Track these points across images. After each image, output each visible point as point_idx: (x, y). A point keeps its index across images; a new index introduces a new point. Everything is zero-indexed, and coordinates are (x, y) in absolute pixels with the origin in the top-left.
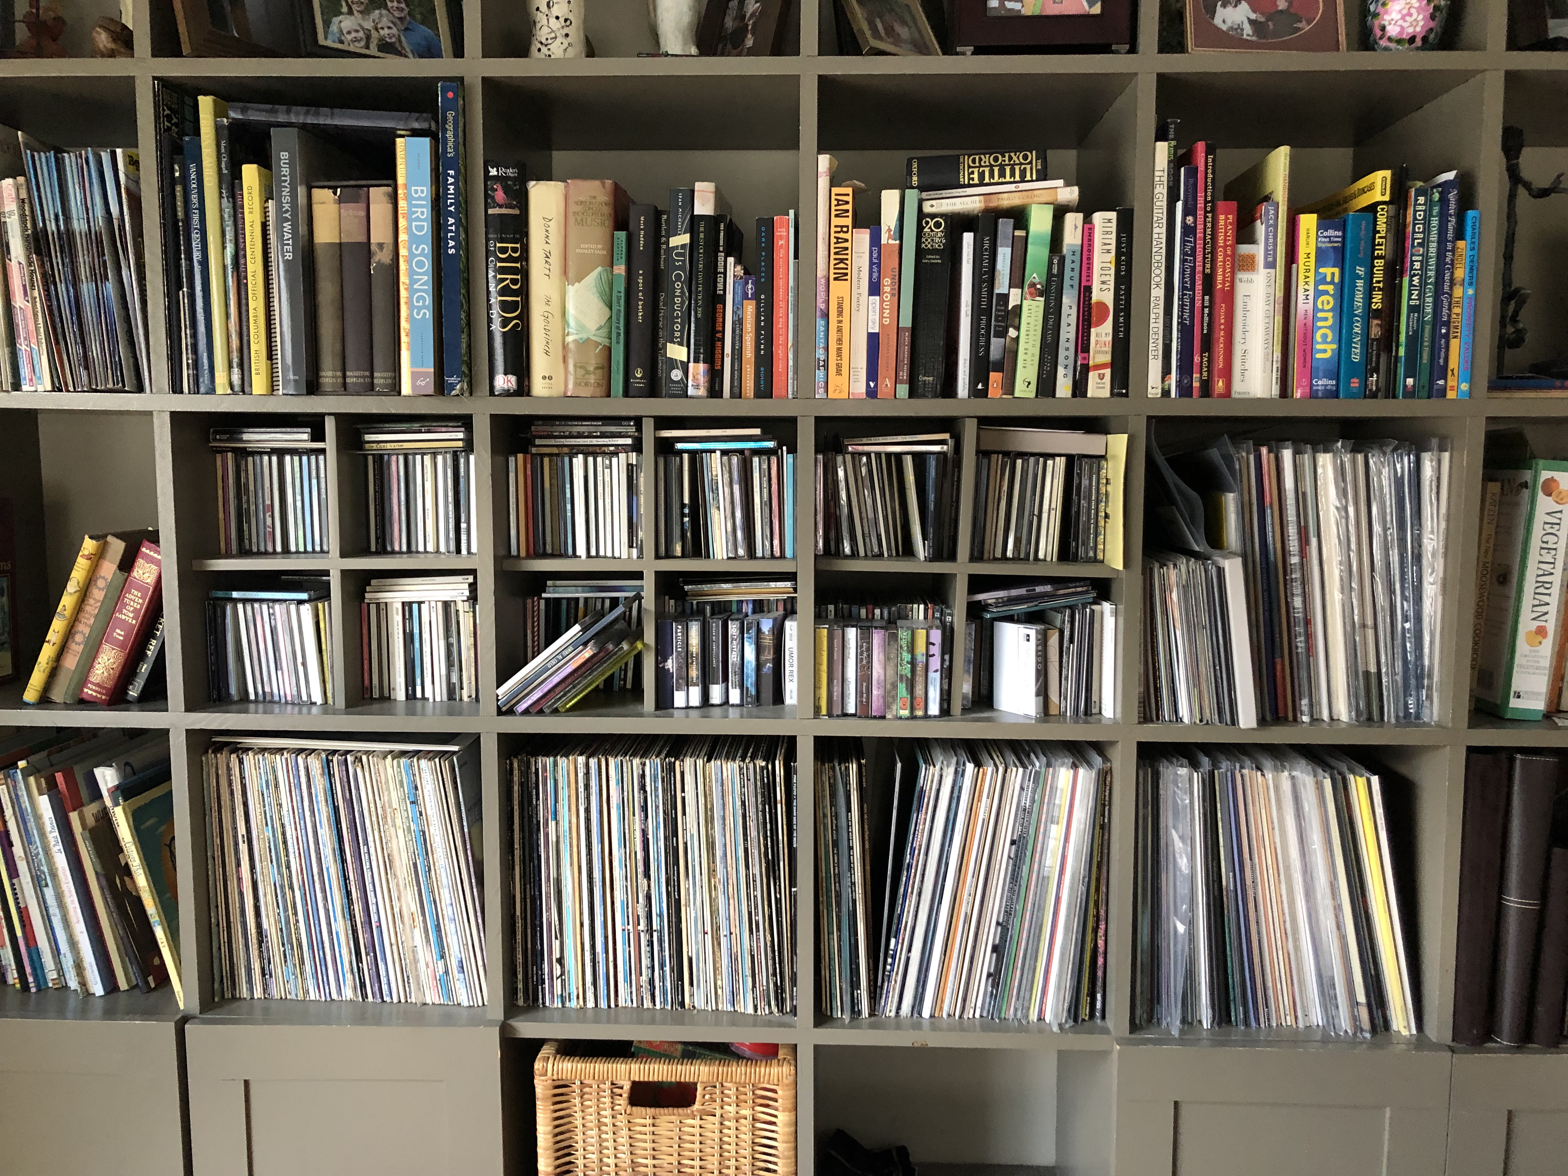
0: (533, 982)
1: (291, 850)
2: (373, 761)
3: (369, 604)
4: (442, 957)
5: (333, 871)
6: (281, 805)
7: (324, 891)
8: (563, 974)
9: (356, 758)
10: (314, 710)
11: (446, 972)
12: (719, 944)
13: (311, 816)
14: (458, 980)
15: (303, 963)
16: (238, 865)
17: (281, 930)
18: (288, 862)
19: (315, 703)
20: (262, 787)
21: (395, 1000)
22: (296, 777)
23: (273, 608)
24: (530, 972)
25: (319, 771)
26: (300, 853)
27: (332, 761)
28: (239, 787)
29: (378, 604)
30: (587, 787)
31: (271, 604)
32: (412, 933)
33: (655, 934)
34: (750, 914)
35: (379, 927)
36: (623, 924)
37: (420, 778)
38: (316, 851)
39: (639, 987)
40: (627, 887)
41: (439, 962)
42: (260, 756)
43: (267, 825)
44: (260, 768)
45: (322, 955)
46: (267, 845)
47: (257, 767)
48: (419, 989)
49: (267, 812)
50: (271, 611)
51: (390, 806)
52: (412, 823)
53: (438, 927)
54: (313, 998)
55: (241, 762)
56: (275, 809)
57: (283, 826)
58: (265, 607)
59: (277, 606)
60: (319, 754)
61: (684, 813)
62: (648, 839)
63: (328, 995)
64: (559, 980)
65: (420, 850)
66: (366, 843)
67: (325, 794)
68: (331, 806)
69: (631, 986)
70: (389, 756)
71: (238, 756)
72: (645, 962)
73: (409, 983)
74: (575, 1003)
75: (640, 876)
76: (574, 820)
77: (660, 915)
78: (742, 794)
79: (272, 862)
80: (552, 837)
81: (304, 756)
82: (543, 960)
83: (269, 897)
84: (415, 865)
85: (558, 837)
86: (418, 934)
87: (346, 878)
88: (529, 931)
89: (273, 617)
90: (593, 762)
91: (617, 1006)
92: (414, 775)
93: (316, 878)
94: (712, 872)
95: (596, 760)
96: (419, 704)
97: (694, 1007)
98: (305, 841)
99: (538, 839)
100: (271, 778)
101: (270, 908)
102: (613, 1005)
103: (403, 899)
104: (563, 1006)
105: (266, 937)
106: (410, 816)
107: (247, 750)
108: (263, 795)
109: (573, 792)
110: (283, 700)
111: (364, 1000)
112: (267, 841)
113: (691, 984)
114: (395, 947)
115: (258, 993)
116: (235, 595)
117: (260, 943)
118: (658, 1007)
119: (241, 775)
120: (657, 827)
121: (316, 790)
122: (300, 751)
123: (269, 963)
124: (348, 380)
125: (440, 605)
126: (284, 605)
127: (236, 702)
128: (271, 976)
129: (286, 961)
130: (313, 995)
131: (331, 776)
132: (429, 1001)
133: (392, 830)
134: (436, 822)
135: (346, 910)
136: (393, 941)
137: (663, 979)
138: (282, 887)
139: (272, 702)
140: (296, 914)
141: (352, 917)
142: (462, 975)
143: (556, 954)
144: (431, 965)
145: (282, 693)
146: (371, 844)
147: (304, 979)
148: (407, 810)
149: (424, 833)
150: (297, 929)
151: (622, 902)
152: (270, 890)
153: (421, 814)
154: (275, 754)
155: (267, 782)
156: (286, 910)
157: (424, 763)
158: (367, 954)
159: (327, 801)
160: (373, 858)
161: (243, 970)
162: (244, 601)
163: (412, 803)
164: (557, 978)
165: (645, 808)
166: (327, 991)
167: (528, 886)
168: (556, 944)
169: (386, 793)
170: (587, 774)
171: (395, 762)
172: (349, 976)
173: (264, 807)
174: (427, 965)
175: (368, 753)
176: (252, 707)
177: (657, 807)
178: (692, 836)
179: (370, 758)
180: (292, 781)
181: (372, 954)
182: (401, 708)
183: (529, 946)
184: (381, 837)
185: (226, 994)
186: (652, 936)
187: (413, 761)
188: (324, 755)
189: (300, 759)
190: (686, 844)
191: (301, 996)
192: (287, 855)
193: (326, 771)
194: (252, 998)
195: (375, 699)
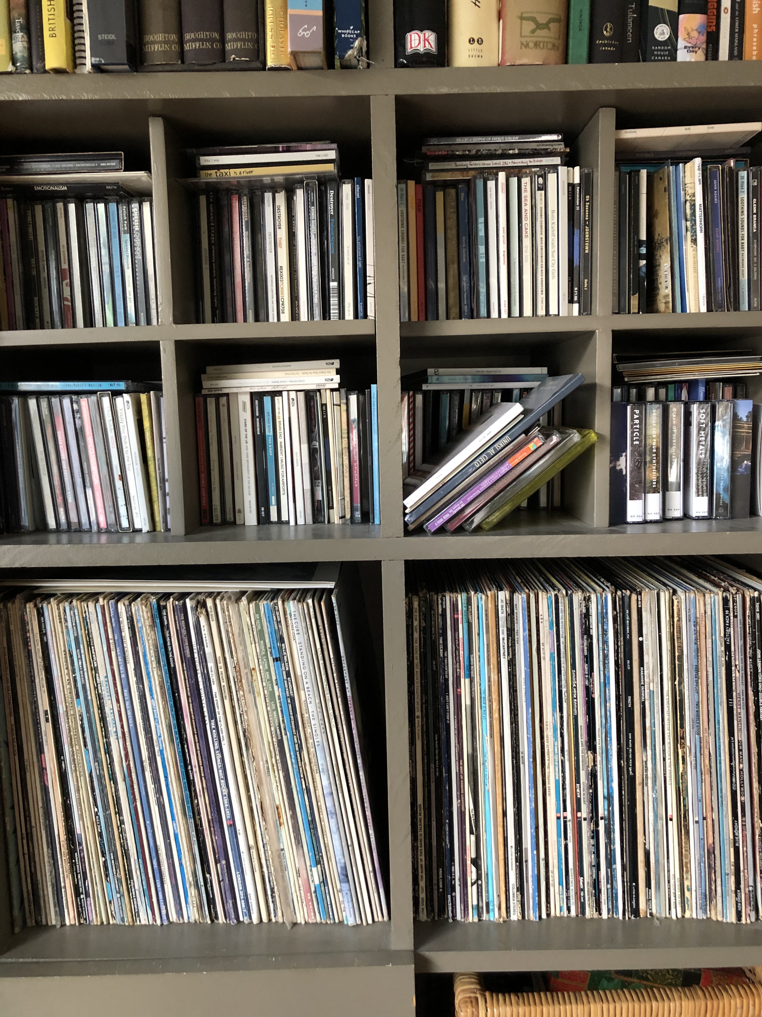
0: (438, 888)
1: (111, 729)
2: (222, 606)
3: (206, 397)
4: (318, 862)
5: (168, 754)
6: (96, 669)
7: (156, 780)
8: (479, 877)
9: (198, 602)
10: (139, 539)
11: (324, 882)
12: (687, 833)
13: (137, 683)
14: (341, 891)
15: (131, 877)
16: (40, 750)
17: (100, 835)
18: (108, 746)
19: (140, 530)
20: (70, 646)
21: (255, 920)
22: (117, 631)
23: (78, 403)
24: (435, 877)
25: (148, 622)
26: (123, 733)
27: (165, 607)
28: (39, 647)
29: (218, 397)
30: (511, 632)
31: (74, 397)
32: (278, 832)
33: (602, 823)
34: (734, 794)
35: (233, 826)
36: (558, 811)
37: (287, 626)
38: (145, 729)
39: (580, 890)
40: (563, 762)
41: (314, 869)
42: (67, 604)
43: (78, 696)
44: (66, 621)
45: (155, 866)
46: (79, 723)
47: (63, 620)
48: (288, 905)
49: (78, 678)
50: (75, 407)
51: (247, 665)
52: (276, 688)
53: (313, 822)
54: (144, 922)
55: (40, 614)
56: (88, 675)
57: (100, 697)
58: (66, 401)
59: (84, 401)
60: (147, 599)
61: (641, 664)
62: (593, 699)
63: (164, 917)
64: (475, 887)
65: (287, 723)
66: (213, 715)
67: (157, 652)
68: (165, 668)
69: (568, 889)
70: (244, 598)
71: (36, 605)
72: (587, 859)
73: (273, 897)
74: (497, 916)
75: (582, 748)
76: (494, 677)
77: (609, 798)
78: (727, 635)
79: (85, 745)
80: (465, 701)
81: (127, 603)
82: (453, 860)
83: (83, 792)
84: (281, 743)
85: (472, 700)
86: (286, 833)
87: (186, 763)
88: (434, 824)
89: (78, 416)
90: (519, 599)
91: (548, 915)
92: (279, 622)
93: (146, 764)
94: (679, 739)
95: (525, 596)
96: (274, 529)
97: (651, 914)
98: (130, 717)
99: (446, 703)
100: (82, 633)
101: (85, 806)
102: (544, 916)
103: (265, 788)
104: (480, 920)
105: (80, 844)
106: (274, 678)
107: (47, 597)
108: (71, 656)
109: (493, 639)
110: (95, 528)
111: (212, 921)
112: (78, 718)
113: (648, 885)
114: (254, 852)
115: (70, 918)
116: (25, 386)
117: (72, 853)
118: (605, 915)
119: (41, 631)
120: (605, 684)
121: (144, 647)
122: (119, 596)
123: (85, 878)
124: (187, 47)
125: (301, 396)
126: (93, 398)
127: (30, 533)
128: (87, 895)
129: (107, 876)
130: (144, 919)
131: (164, 628)
132: (300, 919)
133: (249, 697)
134: (309, 685)
135: (188, 806)
136: (252, 842)
137: (611, 879)
138: (101, 778)
139: (80, 530)
140: (119, 812)
141: (196, 813)
142: (345, 886)
143: (471, 853)
144: (303, 872)
145: (93, 518)
146: (220, 715)
147: (132, 897)
148: (269, 670)
149: (293, 699)
150: (122, 832)
151: (557, 782)
152: (84, 783)
153: (288, 674)
154: (86, 600)
155: (77, 639)
156: (106, 808)
157: (292, 606)
158: (217, 862)
159: (159, 662)
160: (223, 734)
161: (50, 889)
162: (38, 394)
163: (276, 660)
164: (472, 884)
165: (589, 659)
166: (164, 912)
167: (432, 765)
168: (470, 840)
169: (240, 648)
170: (511, 615)
171: (252, 605)
172: (192, 892)
173: (74, 672)
174: (298, 873)
175: (213, 595)
176: (52, 538)
177: (606, 657)
178: (652, 693)
179: (218, 602)
180: (111, 636)
181: (224, 862)
182: (251, 534)
183: (434, 843)
184: (233, 707)
185: (28, 921)
186: (597, 825)
187: (276, 604)
188: (153, 600)
189: (121, 607)
190: (643, 703)
191: (128, 920)
192: (106, 736)
193: (158, 621)
194: (63, 925)
195: (216, 525)
